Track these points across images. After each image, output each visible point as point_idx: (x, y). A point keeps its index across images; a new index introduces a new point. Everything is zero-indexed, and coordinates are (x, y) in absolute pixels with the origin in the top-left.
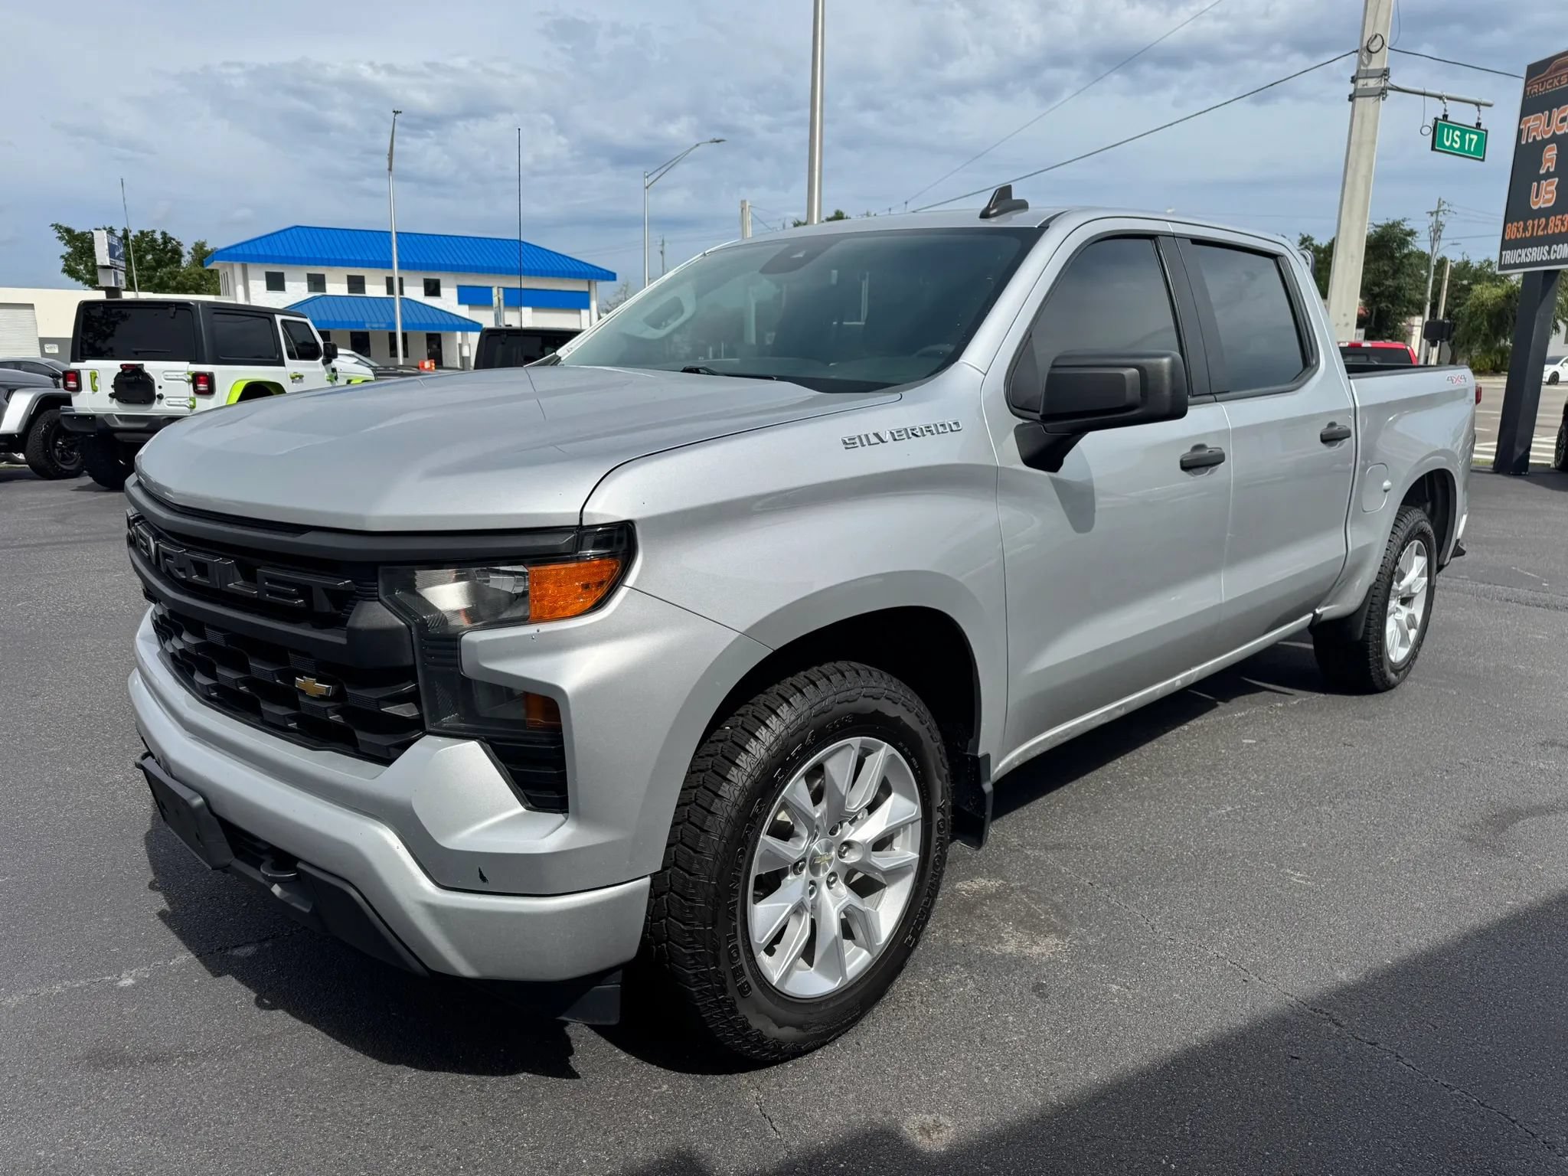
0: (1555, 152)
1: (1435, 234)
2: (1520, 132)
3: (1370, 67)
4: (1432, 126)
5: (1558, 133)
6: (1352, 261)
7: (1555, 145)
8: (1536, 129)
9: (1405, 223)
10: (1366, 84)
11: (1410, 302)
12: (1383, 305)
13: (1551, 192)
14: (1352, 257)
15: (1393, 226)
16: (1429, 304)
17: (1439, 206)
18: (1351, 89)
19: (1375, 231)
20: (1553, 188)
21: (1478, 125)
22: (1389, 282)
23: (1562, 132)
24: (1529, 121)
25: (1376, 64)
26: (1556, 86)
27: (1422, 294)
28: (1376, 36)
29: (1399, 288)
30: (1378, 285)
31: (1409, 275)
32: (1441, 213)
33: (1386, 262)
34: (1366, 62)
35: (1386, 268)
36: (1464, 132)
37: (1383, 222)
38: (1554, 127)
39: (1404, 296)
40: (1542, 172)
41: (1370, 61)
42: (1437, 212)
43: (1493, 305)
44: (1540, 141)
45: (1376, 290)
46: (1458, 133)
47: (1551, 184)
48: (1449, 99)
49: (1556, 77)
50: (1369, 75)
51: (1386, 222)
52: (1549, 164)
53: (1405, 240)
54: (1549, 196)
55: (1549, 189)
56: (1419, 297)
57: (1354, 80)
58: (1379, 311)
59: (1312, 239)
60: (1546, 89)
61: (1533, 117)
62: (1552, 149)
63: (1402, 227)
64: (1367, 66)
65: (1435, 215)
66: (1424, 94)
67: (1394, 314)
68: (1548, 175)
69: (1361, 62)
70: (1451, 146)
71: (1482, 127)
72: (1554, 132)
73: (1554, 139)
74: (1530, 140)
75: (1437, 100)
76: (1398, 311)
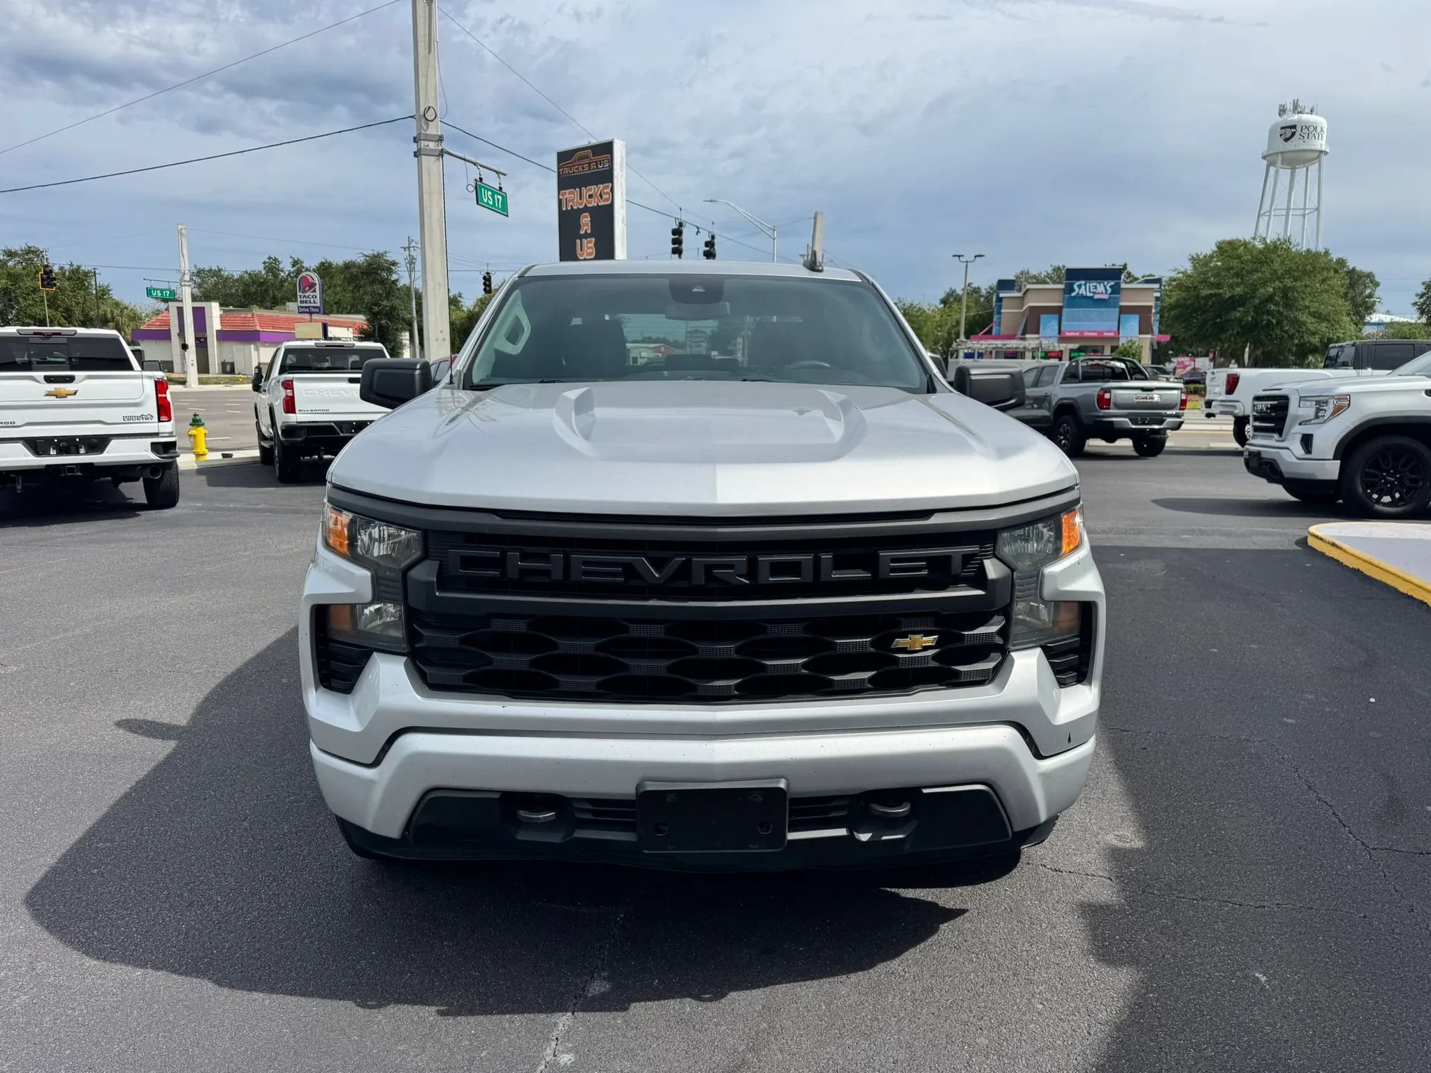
0: (589, 219)
1: (410, 265)
2: (560, 201)
3: (428, 132)
4: (474, 186)
5: (589, 205)
6: (440, 289)
7: (587, 214)
8: (572, 201)
9: (387, 255)
10: (428, 146)
11: (404, 320)
12: (383, 322)
13: (591, 248)
14: (439, 285)
15: (379, 256)
16: (416, 321)
17: (409, 244)
18: (414, 147)
19: (366, 260)
20: (592, 245)
21: (501, 188)
22: (385, 303)
23: (591, 205)
24: (565, 194)
25: (433, 130)
26: (581, 171)
27: (410, 314)
28: (429, 108)
29: (393, 308)
30: (377, 304)
31: (398, 298)
32: (412, 249)
33: (379, 286)
34: (425, 128)
35: (380, 292)
36: (494, 193)
37: (369, 253)
38: (585, 201)
39: (399, 315)
40: (582, 232)
41: (428, 128)
42: (409, 248)
43: (460, 324)
44: (576, 210)
45: (376, 309)
46: (490, 193)
47: (591, 242)
48: (481, 166)
49: (581, 165)
50: (429, 138)
51: (372, 253)
52: (585, 228)
53: (390, 268)
54: (590, 251)
55: (589, 245)
56: (409, 316)
57: (415, 140)
58: (381, 327)
59: (302, 262)
60: (574, 172)
61: (568, 191)
62: (587, 217)
63: (385, 258)
64: (426, 130)
65: (407, 250)
66: (465, 160)
67: (392, 330)
68: (586, 236)
69: (419, 127)
70: (488, 203)
71: (503, 190)
72: (585, 205)
73: (586, 209)
74: (569, 208)
75: (473, 165)
76: (395, 328)
